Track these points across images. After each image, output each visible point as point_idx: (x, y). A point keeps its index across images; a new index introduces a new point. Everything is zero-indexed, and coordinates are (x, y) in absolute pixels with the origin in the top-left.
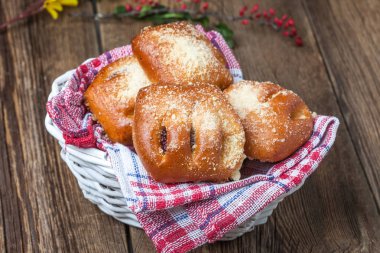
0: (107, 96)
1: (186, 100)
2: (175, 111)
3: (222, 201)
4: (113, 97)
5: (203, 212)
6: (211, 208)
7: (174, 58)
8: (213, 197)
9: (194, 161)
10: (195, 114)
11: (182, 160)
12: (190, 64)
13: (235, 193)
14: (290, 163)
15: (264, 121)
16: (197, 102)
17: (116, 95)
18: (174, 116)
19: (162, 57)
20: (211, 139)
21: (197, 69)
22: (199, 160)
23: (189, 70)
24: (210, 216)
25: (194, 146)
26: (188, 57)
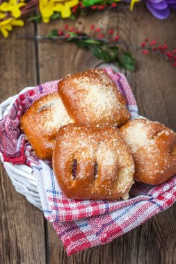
0: (37, 125)
1: (93, 141)
2: (84, 149)
3: (114, 216)
4: (41, 126)
5: (99, 223)
6: (106, 220)
7: (88, 102)
8: (108, 212)
9: (96, 187)
10: (99, 152)
11: (87, 186)
12: (99, 108)
13: (124, 210)
14: (166, 187)
15: (150, 156)
16: (101, 142)
17: (43, 125)
18: (83, 153)
19: (79, 101)
20: (110, 172)
21: (104, 112)
22: (99, 187)
23: (98, 112)
24: (104, 226)
25: (97, 176)
26: (98, 103)
